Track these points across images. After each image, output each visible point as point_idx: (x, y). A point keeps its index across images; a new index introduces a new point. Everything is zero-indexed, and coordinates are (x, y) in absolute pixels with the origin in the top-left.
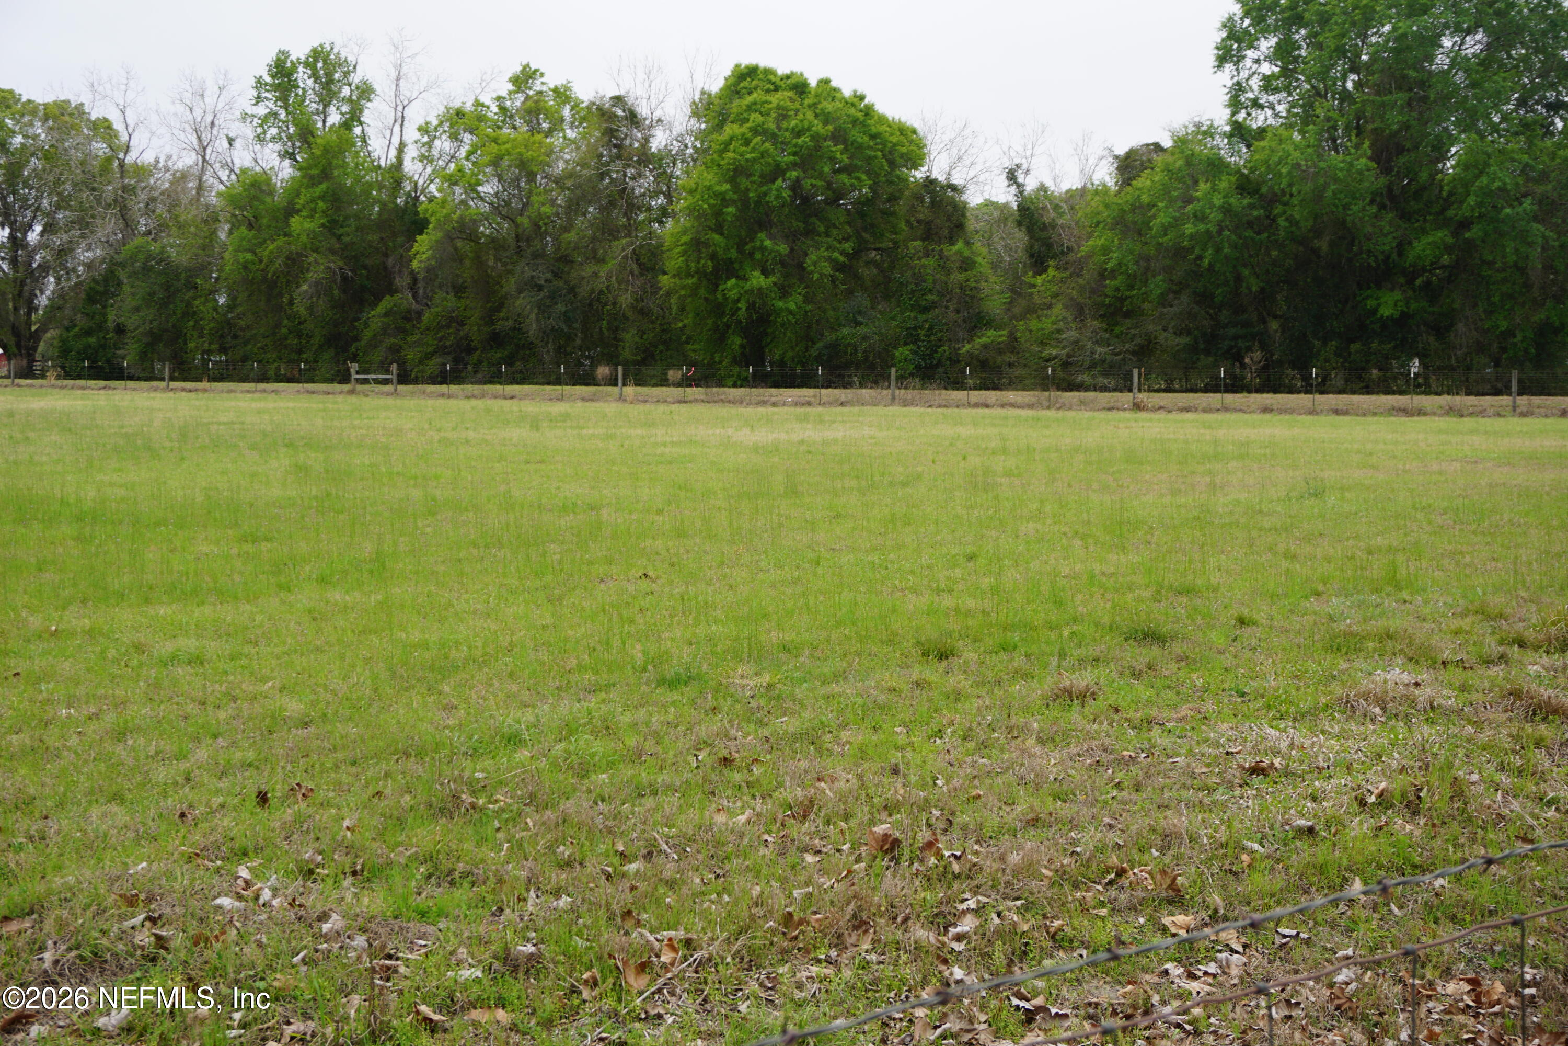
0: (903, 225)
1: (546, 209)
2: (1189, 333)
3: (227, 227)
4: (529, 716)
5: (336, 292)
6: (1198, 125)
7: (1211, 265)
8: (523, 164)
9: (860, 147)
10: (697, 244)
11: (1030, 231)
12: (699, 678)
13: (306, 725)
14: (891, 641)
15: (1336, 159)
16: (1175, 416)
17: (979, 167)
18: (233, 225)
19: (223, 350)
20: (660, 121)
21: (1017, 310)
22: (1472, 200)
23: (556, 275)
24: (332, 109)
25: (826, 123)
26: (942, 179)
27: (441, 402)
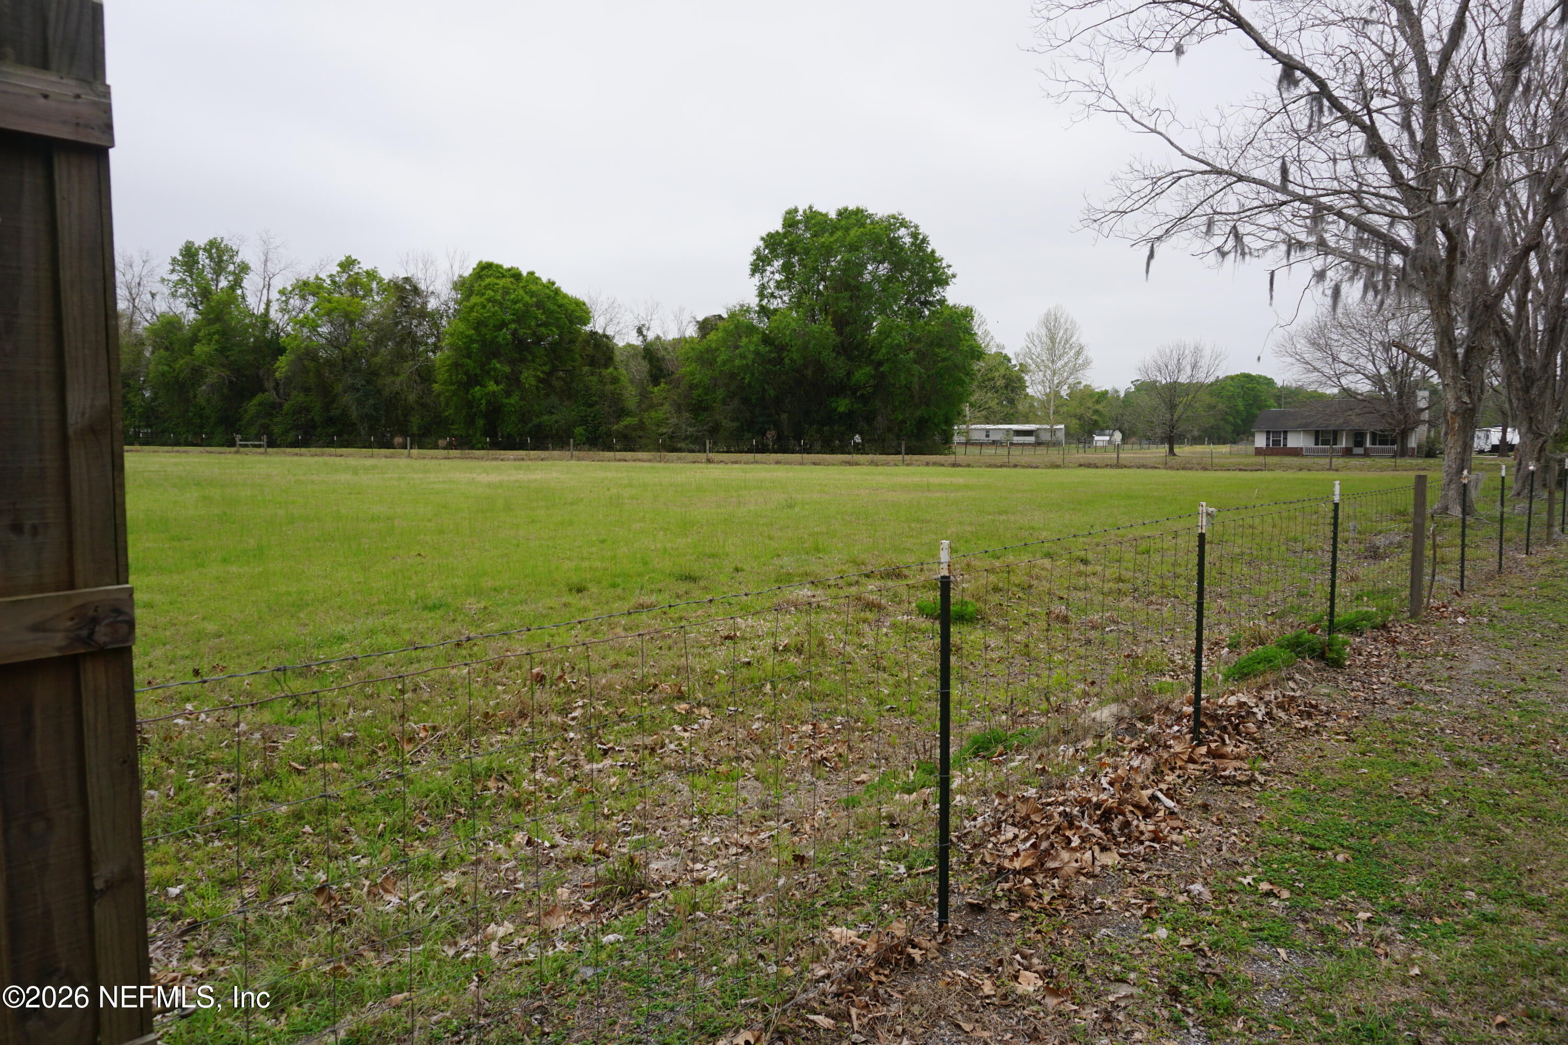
0: (577, 356)
1: (361, 343)
2: (738, 420)
3: (150, 349)
4: (350, 627)
5: (225, 390)
6: (742, 306)
7: (750, 383)
8: (346, 315)
9: (552, 312)
10: (456, 365)
11: (650, 362)
12: (447, 605)
13: (220, 636)
14: (553, 584)
15: (815, 327)
16: (730, 466)
17: (622, 325)
18: (154, 347)
19: (148, 426)
20: (432, 293)
21: (644, 406)
22: (884, 351)
23: (368, 382)
24: (222, 278)
25: (532, 297)
26: (600, 331)
27: (295, 458)
